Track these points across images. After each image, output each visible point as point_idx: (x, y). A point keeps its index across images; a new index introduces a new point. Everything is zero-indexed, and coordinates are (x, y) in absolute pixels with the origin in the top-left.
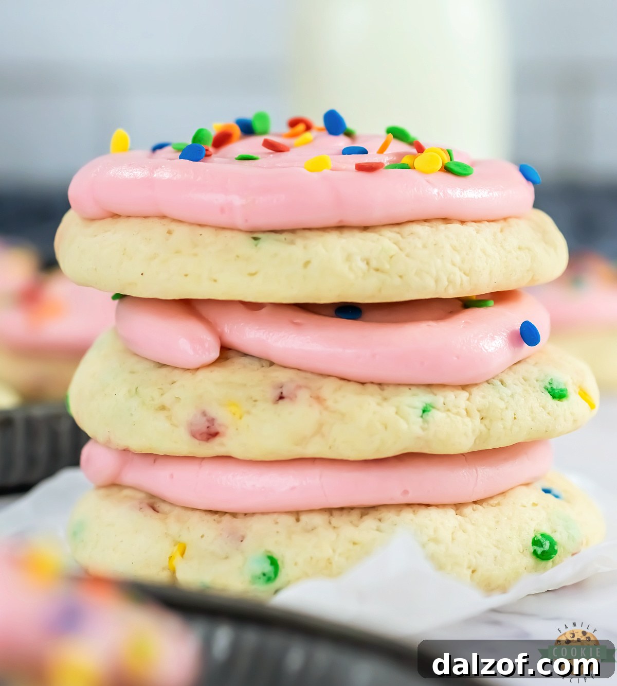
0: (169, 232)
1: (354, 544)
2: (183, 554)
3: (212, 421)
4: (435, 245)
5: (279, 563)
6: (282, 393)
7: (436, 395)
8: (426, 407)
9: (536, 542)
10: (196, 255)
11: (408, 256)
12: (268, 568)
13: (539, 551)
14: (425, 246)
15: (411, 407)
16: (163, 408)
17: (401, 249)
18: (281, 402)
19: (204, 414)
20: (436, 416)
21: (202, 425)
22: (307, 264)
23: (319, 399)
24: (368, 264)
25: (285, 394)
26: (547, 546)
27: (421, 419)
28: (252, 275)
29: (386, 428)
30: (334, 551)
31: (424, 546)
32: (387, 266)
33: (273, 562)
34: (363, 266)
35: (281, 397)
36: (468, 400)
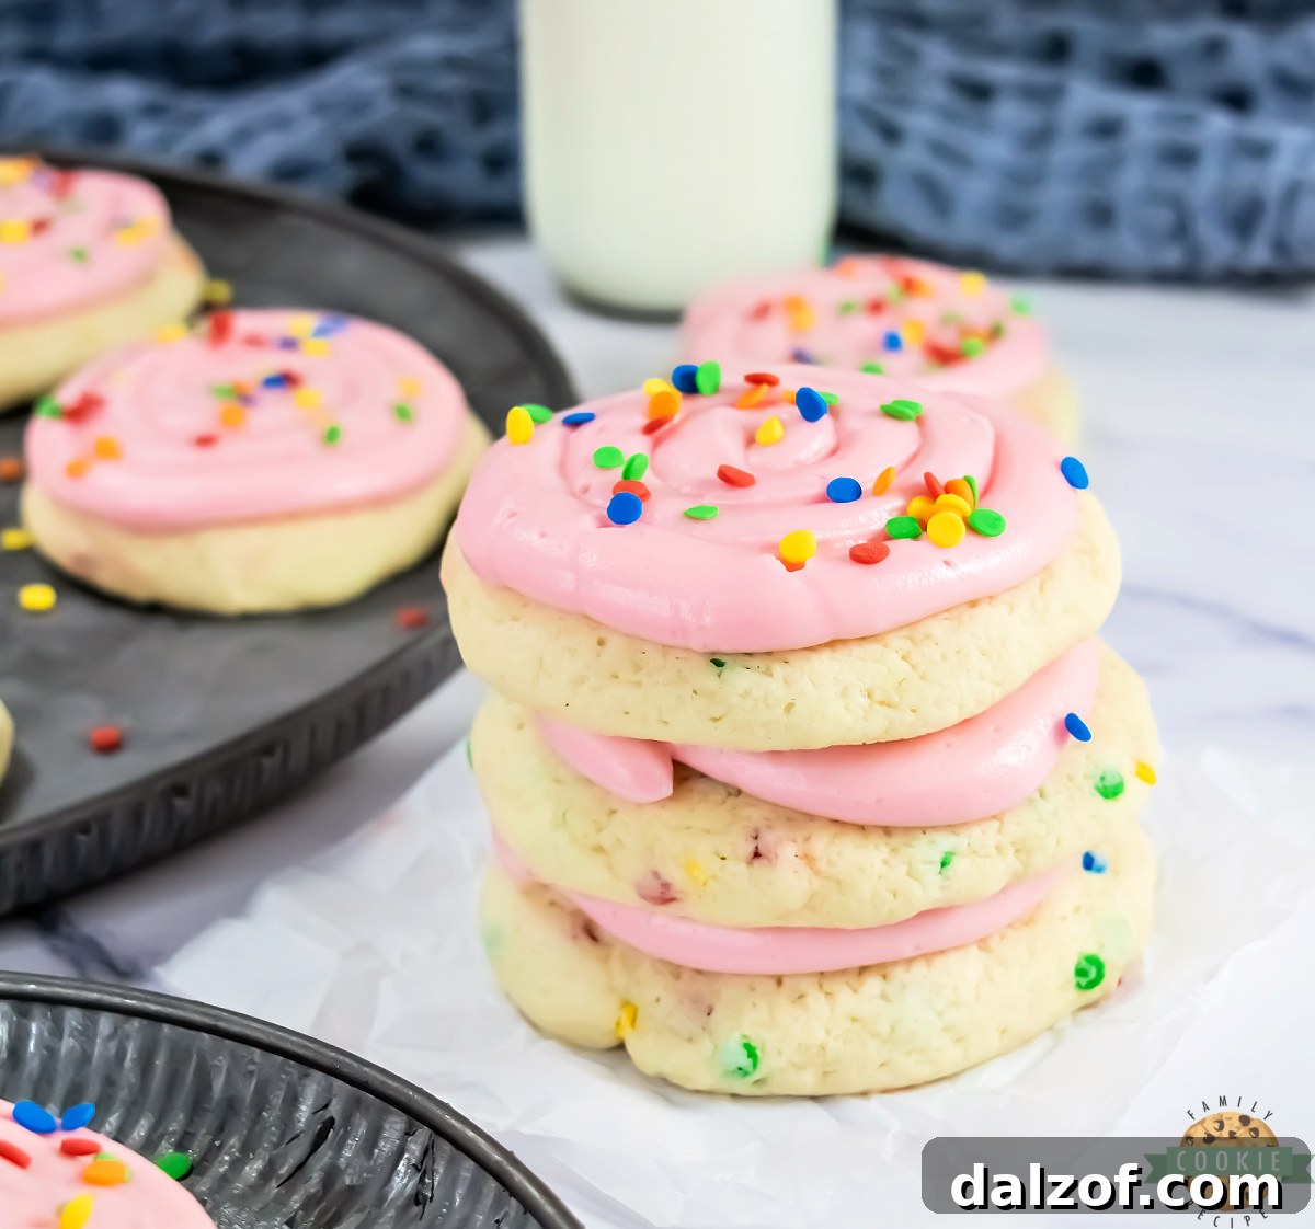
0: (601, 643)
1: (854, 1020)
2: (633, 1022)
3: (666, 886)
4: (958, 652)
5: (758, 1052)
6: (757, 847)
7: (958, 835)
8: (946, 858)
9: (1081, 972)
10: (638, 684)
11: (923, 677)
12: (746, 1062)
13: (1084, 981)
14: (944, 658)
15: (927, 862)
16: (599, 849)
17: (913, 667)
18: (757, 862)
19: (656, 875)
20: (958, 864)
21: (656, 890)
22: (789, 707)
23: (808, 858)
24: (869, 696)
25: (761, 850)
26: (1093, 974)
27: (939, 877)
28: (715, 720)
29: (895, 896)
30: (828, 1032)
31: (940, 1014)
32: (896, 699)
33: (751, 1051)
34: (865, 701)
35: (757, 855)
36: (1000, 831)
